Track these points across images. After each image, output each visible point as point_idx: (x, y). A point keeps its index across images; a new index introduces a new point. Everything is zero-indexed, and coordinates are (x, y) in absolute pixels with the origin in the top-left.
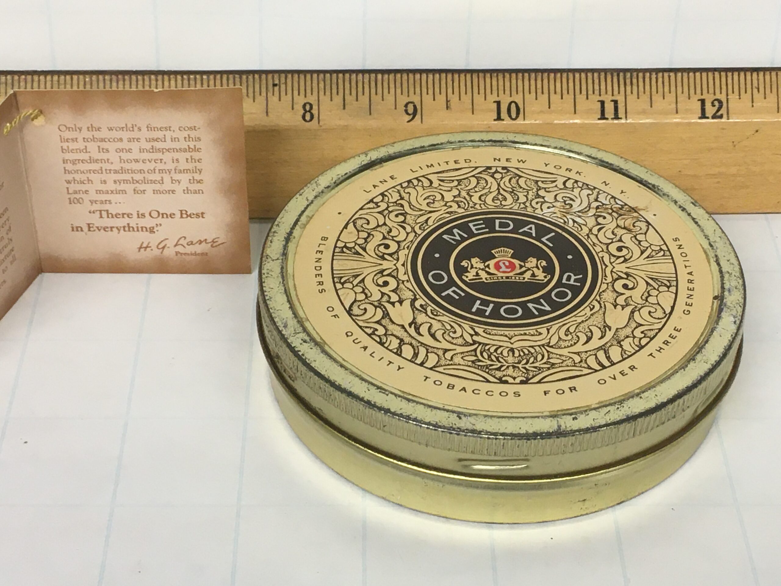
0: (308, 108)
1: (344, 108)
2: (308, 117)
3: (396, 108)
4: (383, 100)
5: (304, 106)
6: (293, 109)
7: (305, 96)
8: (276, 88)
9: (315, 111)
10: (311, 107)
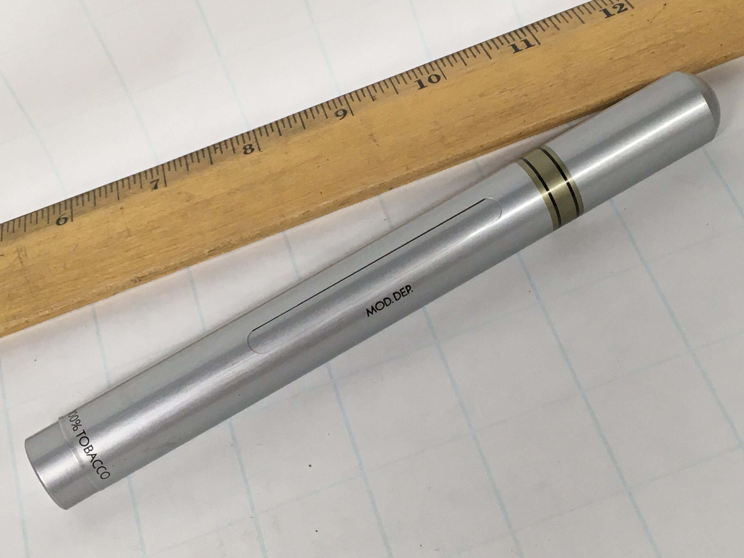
0: (248, 147)
1: (281, 135)
2: (249, 151)
3: (327, 117)
4: (314, 118)
5: (245, 148)
6: (234, 152)
7: (244, 143)
8: (218, 150)
9: (255, 146)
10: (251, 145)
